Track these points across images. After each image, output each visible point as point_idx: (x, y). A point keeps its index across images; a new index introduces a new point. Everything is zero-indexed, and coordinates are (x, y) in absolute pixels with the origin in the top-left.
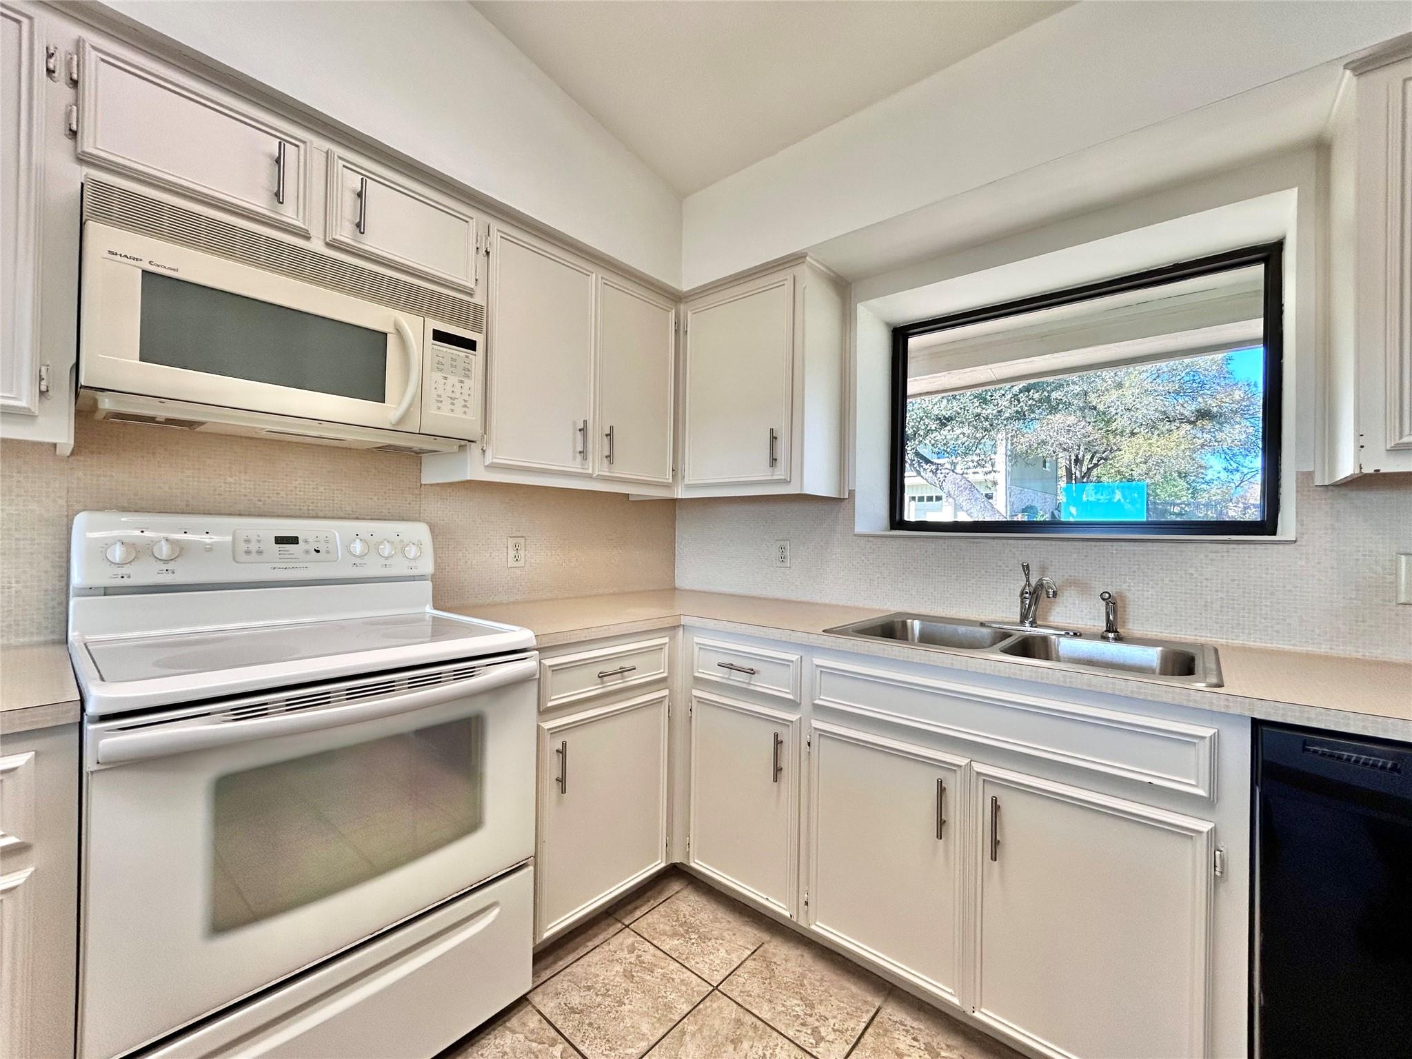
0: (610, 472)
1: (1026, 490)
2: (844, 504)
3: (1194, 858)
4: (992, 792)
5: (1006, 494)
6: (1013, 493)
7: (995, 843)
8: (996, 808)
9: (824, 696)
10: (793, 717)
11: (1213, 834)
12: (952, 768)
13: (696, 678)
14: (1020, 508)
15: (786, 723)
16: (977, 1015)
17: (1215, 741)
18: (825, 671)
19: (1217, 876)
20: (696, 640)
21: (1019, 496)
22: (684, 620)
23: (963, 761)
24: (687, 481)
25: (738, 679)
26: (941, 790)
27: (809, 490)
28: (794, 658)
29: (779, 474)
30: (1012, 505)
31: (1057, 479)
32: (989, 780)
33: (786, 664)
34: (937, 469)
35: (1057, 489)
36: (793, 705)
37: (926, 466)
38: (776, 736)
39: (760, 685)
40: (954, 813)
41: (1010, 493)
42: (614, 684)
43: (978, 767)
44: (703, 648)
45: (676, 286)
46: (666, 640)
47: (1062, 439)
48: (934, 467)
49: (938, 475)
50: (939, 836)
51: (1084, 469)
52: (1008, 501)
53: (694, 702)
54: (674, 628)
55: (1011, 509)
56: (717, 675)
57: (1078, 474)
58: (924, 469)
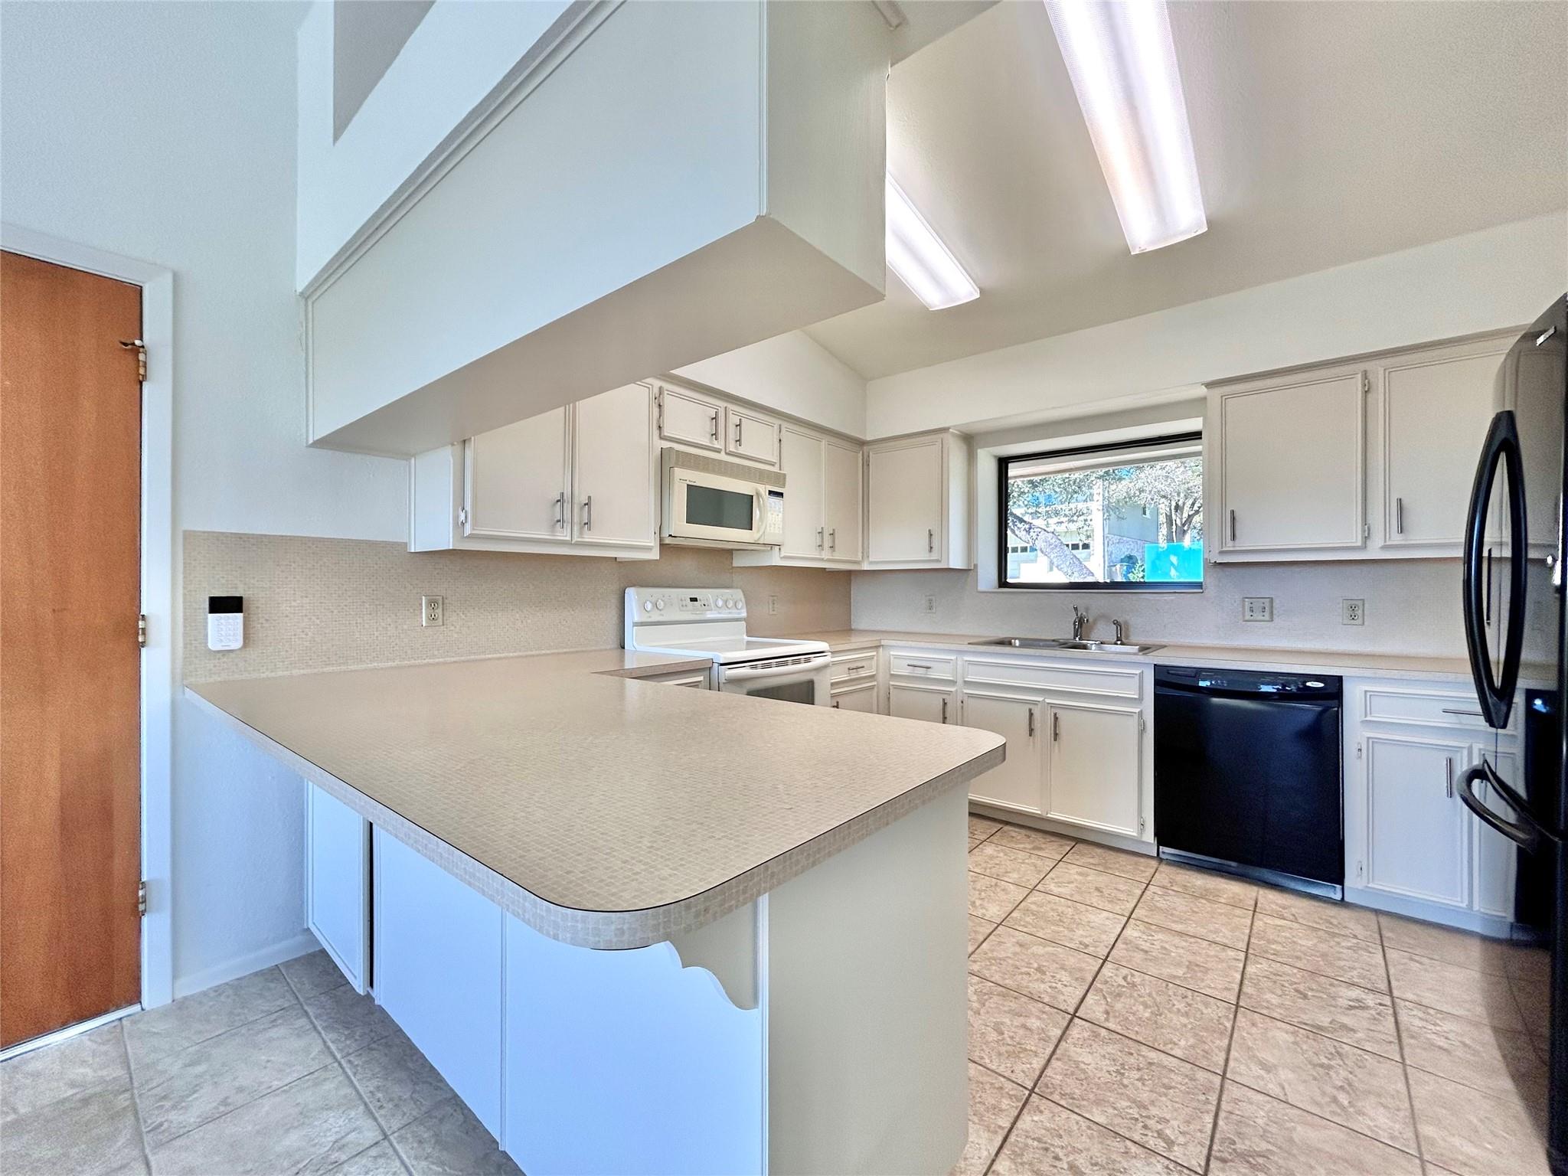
0: (832, 556)
1: (1125, 539)
2: (971, 573)
3: (1133, 724)
4: (1054, 711)
5: (1104, 543)
6: (1111, 542)
7: (1056, 735)
8: (1056, 719)
9: (972, 675)
10: (953, 689)
11: (1141, 713)
12: (1035, 703)
13: (892, 675)
14: (1119, 559)
15: (949, 693)
16: (1049, 815)
17: (1141, 675)
18: (971, 663)
19: (1142, 731)
20: (892, 653)
21: (1117, 545)
22: (883, 642)
23: (1041, 699)
24: (871, 559)
25: (920, 672)
26: (1031, 714)
27: (952, 566)
28: (953, 658)
29: (934, 556)
30: (1111, 555)
31: (1158, 527)
32: (1052, 706)
33: (948, 661)
34: (1030, 528)
35: (1158, 535)
36: (953, 683)
37: (1019, 525)
38: (944, 700)
39: (933, 675)
40: (1037, 725)
41: (1108, 542)
42: (854, 675)
43: (1048, 701)
44: (896, 657)
45: (864, 438)
46: (875, 653)
47: (1160, 486)
48: (1027, 526)
49: (1031, 534)
50: (1030, 735)
51: (1185, 515)
52: (1106, 550)
53: (891, 687)
54: (879, 646)
55: (1109, 559)
56: (906, 671)
57: (1179, 522)
58: (1018, 528)
